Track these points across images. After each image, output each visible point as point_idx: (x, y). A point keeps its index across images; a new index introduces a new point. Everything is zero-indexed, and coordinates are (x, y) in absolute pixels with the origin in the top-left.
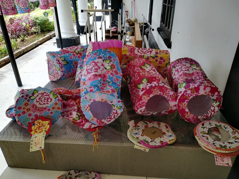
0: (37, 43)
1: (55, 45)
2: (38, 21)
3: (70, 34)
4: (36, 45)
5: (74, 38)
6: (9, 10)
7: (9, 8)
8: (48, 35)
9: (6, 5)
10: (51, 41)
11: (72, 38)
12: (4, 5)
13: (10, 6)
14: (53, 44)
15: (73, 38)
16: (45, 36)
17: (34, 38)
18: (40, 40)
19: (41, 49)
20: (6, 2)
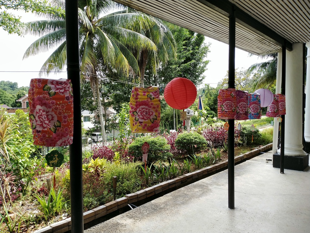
0: (242, 157)
1: (268, 163)
2: (245, 132)
3: (296, 150)
4: (242, 160)
5: (302, 157)
6: (241, 114)
7: (241, 112)
8: (257, 150)
9: (240, 109)
10: (262, 157)
11: (298, 156)
12: (238, 110)
13: (244, 111)
14: (266, 161)
15: (300, 157)
16: (251, 150)
17: (238, 150)
18: (247, 154)
19: (249, 164)
20: (240, 106)
